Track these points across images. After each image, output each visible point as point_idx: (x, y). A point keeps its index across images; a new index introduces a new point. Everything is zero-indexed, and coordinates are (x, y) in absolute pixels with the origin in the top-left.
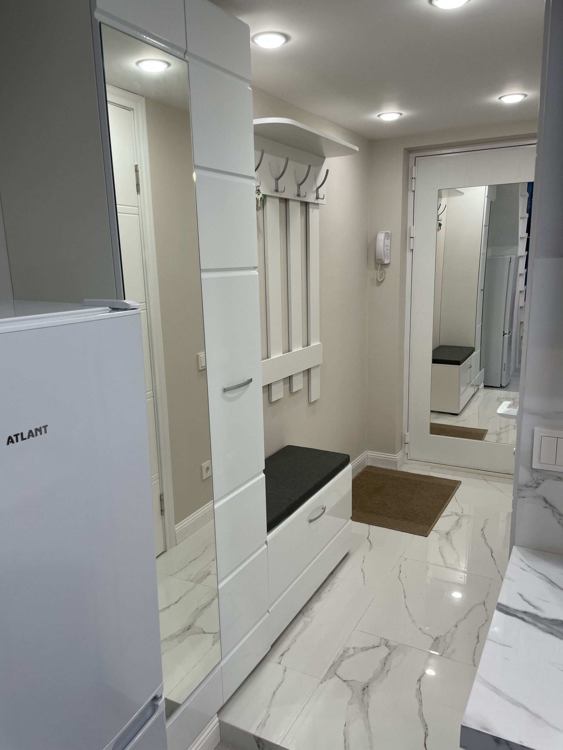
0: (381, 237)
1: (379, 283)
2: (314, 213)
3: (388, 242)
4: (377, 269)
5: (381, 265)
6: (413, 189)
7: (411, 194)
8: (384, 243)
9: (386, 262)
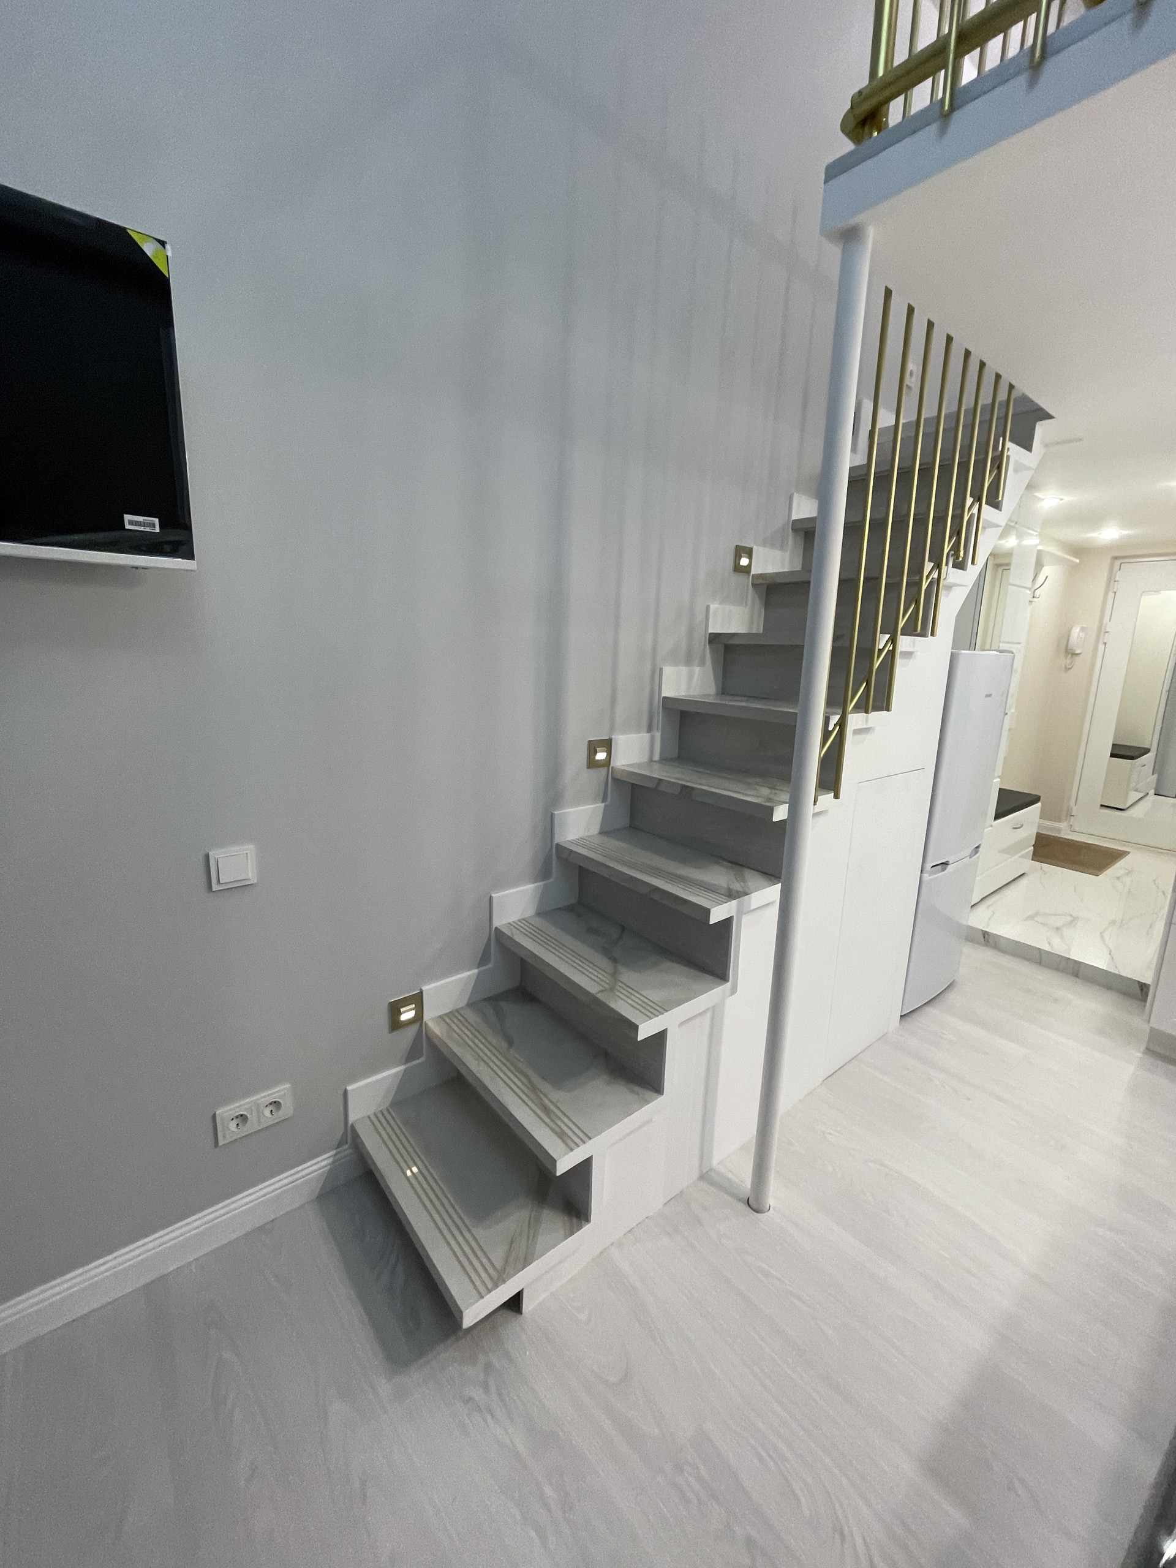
0: (1076, 631)
1: (1067, 669)
3: (1082, 635)
4: (1066, 658)
5: (1071, 654)
6: (1115, 590)
7: (1111, 595)
8: (1079, 635)
9: (1078, 651)
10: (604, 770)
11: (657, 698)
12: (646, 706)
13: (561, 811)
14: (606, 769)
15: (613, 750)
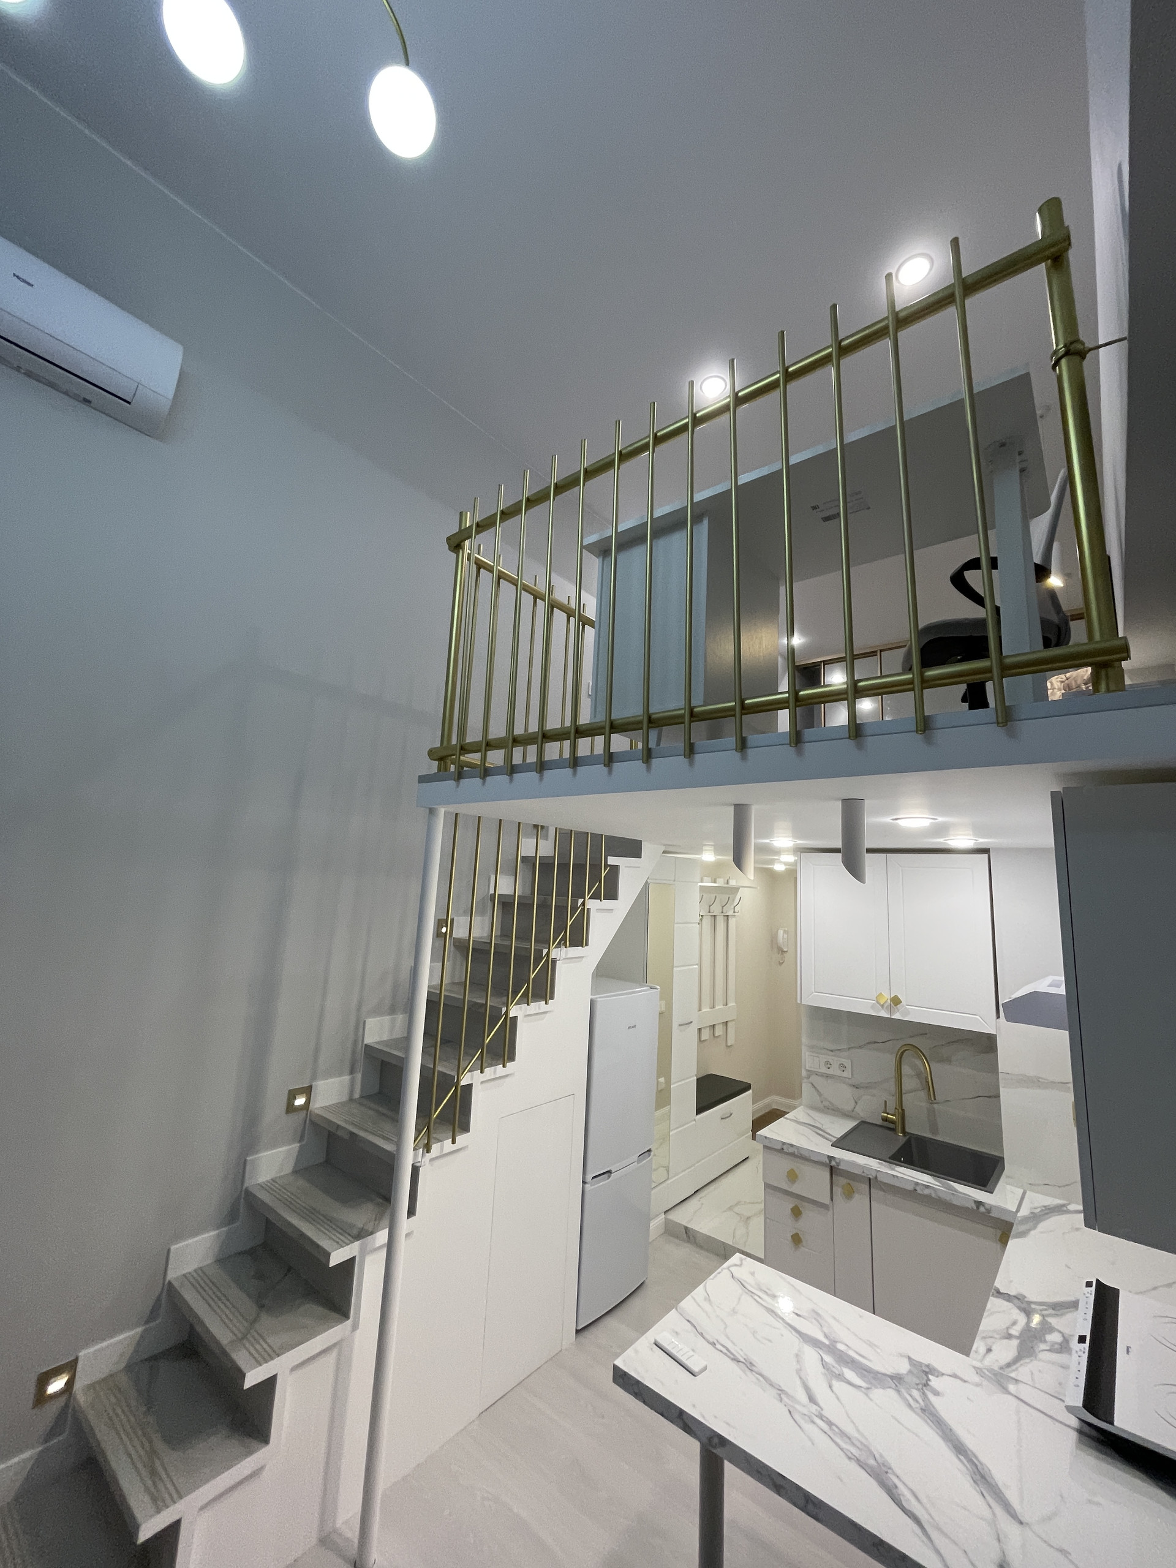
0: (781, 932)
1: (781, 964)
2: (732, 921)
3: (785, 936)
4: (778, 954)
5: (781, 951)
8: (783, 936)
9: (785, 950)
10: (303, 1114)
11: (360, 1046)
12: (348, 1055)
13: (256, 1156)
14: (305, 1112)
15: (312, 1096)
